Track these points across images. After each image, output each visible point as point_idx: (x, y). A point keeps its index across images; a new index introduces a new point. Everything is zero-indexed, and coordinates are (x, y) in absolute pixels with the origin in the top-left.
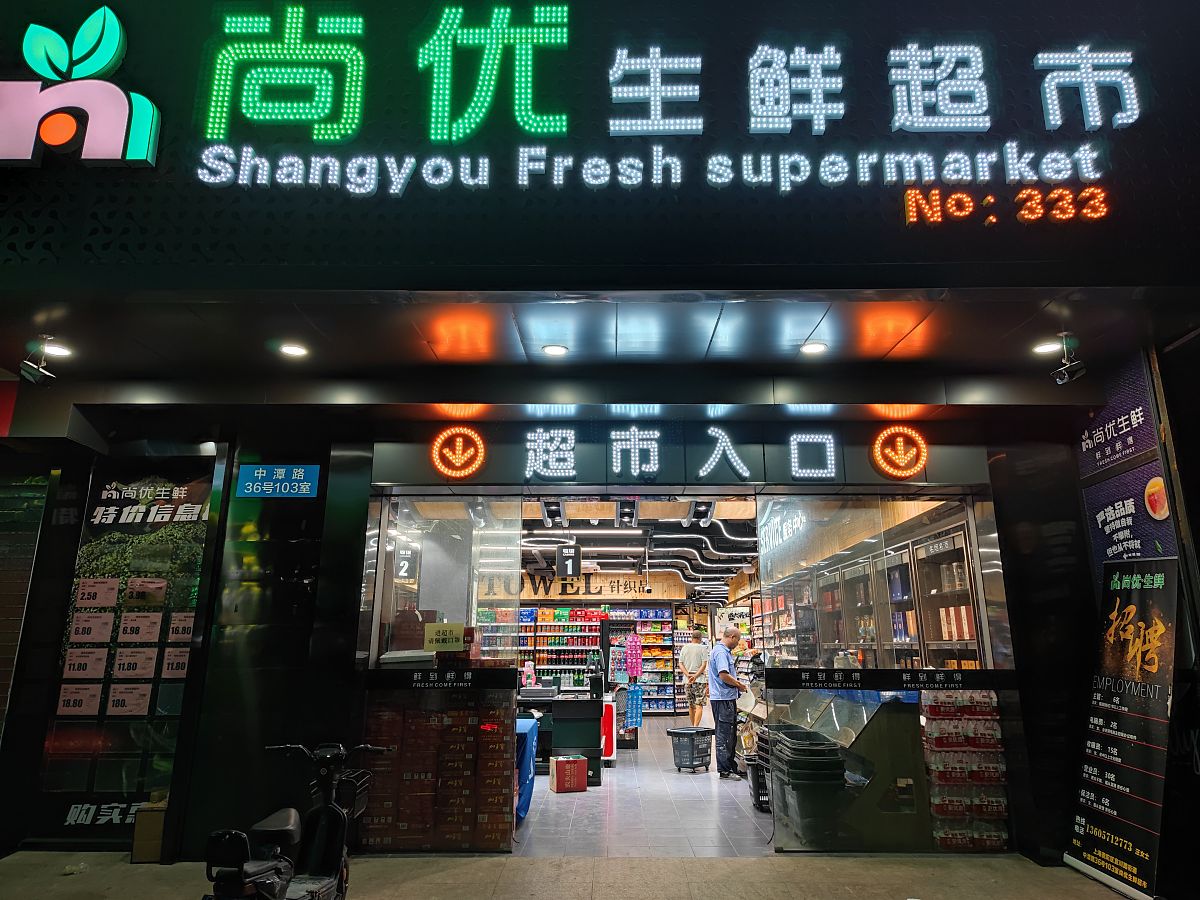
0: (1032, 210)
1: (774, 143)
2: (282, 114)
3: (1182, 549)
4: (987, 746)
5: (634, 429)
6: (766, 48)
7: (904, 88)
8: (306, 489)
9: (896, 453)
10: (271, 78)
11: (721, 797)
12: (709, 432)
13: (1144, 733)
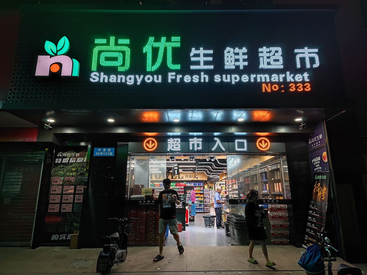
0: (292, 89)
1: (230, 72)
2: (110, 64)
3: (330, 169)
4: (284, 218)
5: (195, 138)
6: (229, 48)
7: (262, 58)
8: (111, 154)
9: (262, 144)
10: (107, 55)
11: (217, 233)
12: (215, 139)
13: (321, 215)
